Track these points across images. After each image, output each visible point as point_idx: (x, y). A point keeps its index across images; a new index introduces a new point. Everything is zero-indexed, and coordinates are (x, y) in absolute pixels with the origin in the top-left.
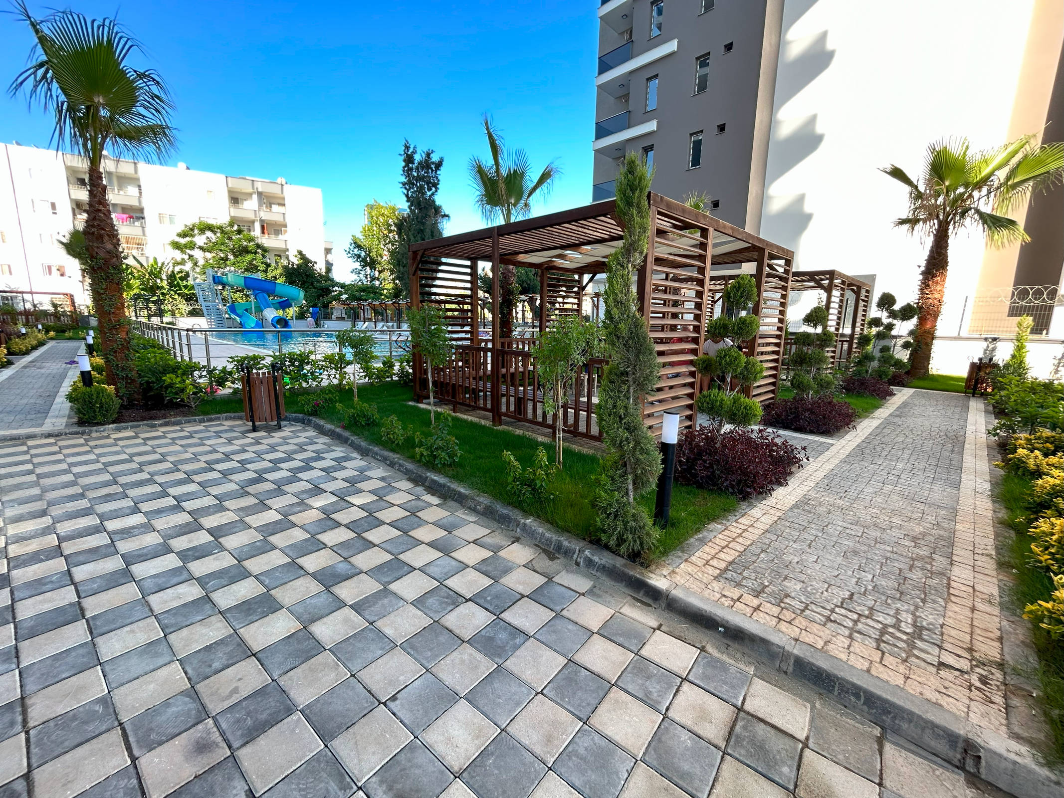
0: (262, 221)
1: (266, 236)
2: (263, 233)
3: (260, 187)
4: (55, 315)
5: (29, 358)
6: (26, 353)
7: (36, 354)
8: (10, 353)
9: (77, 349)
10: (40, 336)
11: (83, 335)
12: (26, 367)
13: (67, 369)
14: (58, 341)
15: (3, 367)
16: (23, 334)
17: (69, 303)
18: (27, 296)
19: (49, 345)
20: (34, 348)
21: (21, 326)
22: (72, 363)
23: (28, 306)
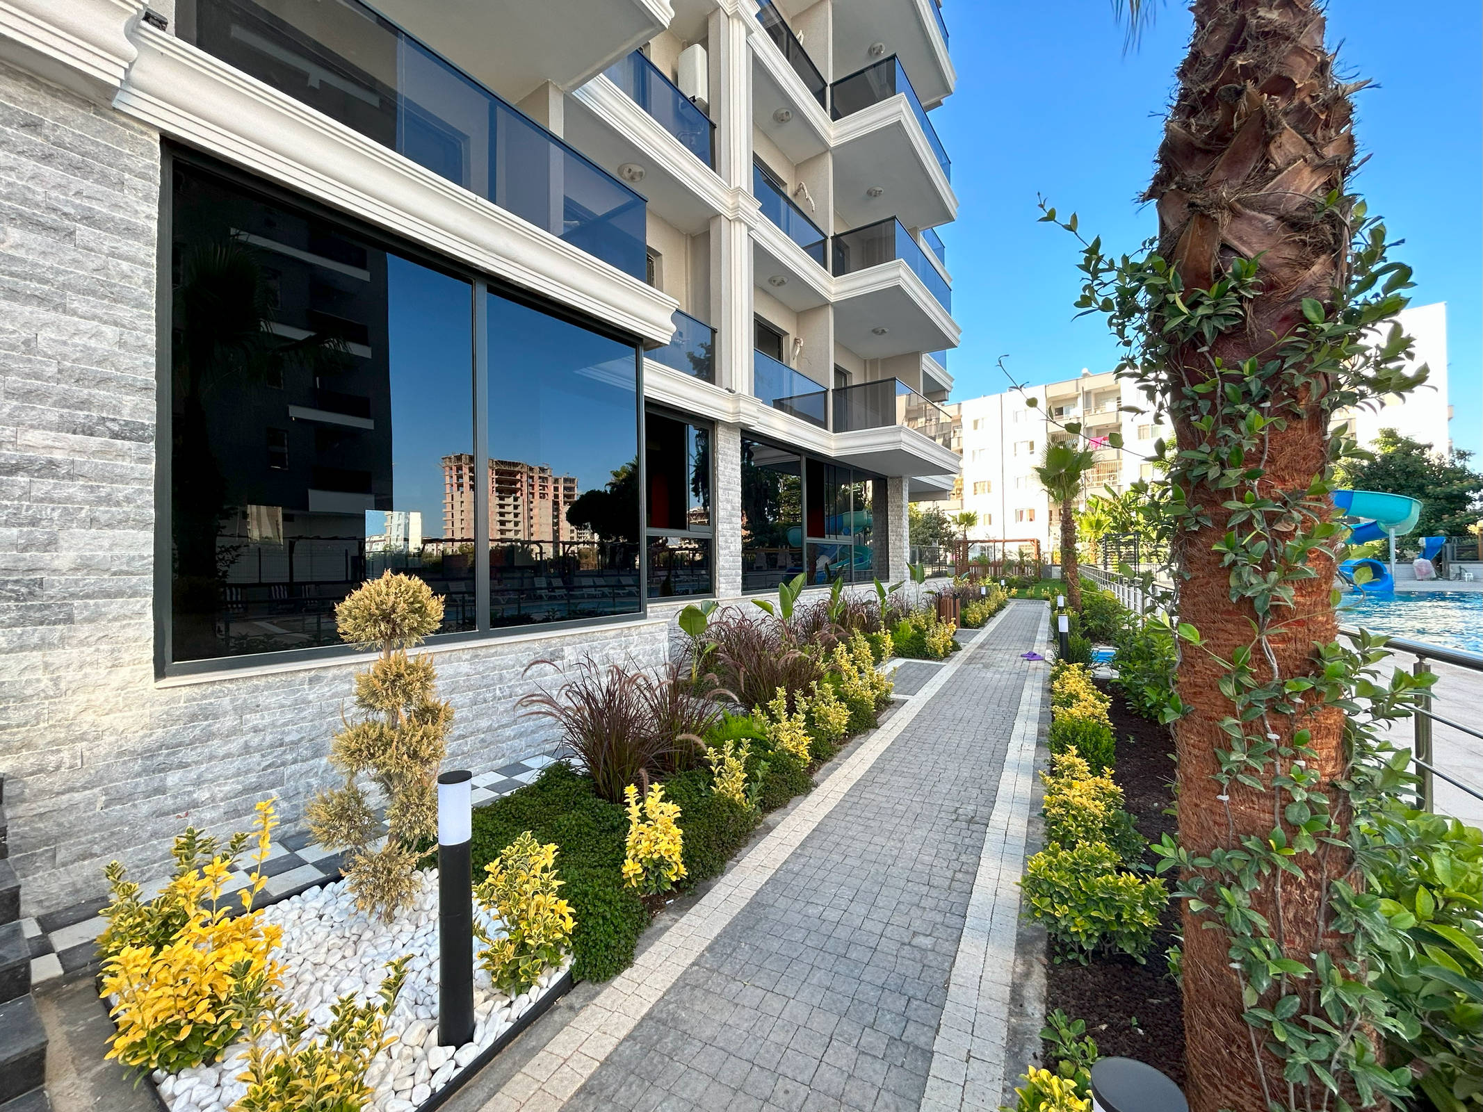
4: (1021, 566)
5: (982, 635)
6: (981, 625)
7: (991, 626)
8: (964, 624)
9: (1038, 619)
10: (1002, 595)
11: (1045, 593)
12: (971, 660)
13: (1022, 676)
14: (1019, 601)
15: (946, 656)
16: (983, 596)
17: (1033, 550)
18: (999, 545)
19: (1008, 609)
20: (992, 615)
21: (988, 580)
22: (1032, 656)
23: (999, 556)
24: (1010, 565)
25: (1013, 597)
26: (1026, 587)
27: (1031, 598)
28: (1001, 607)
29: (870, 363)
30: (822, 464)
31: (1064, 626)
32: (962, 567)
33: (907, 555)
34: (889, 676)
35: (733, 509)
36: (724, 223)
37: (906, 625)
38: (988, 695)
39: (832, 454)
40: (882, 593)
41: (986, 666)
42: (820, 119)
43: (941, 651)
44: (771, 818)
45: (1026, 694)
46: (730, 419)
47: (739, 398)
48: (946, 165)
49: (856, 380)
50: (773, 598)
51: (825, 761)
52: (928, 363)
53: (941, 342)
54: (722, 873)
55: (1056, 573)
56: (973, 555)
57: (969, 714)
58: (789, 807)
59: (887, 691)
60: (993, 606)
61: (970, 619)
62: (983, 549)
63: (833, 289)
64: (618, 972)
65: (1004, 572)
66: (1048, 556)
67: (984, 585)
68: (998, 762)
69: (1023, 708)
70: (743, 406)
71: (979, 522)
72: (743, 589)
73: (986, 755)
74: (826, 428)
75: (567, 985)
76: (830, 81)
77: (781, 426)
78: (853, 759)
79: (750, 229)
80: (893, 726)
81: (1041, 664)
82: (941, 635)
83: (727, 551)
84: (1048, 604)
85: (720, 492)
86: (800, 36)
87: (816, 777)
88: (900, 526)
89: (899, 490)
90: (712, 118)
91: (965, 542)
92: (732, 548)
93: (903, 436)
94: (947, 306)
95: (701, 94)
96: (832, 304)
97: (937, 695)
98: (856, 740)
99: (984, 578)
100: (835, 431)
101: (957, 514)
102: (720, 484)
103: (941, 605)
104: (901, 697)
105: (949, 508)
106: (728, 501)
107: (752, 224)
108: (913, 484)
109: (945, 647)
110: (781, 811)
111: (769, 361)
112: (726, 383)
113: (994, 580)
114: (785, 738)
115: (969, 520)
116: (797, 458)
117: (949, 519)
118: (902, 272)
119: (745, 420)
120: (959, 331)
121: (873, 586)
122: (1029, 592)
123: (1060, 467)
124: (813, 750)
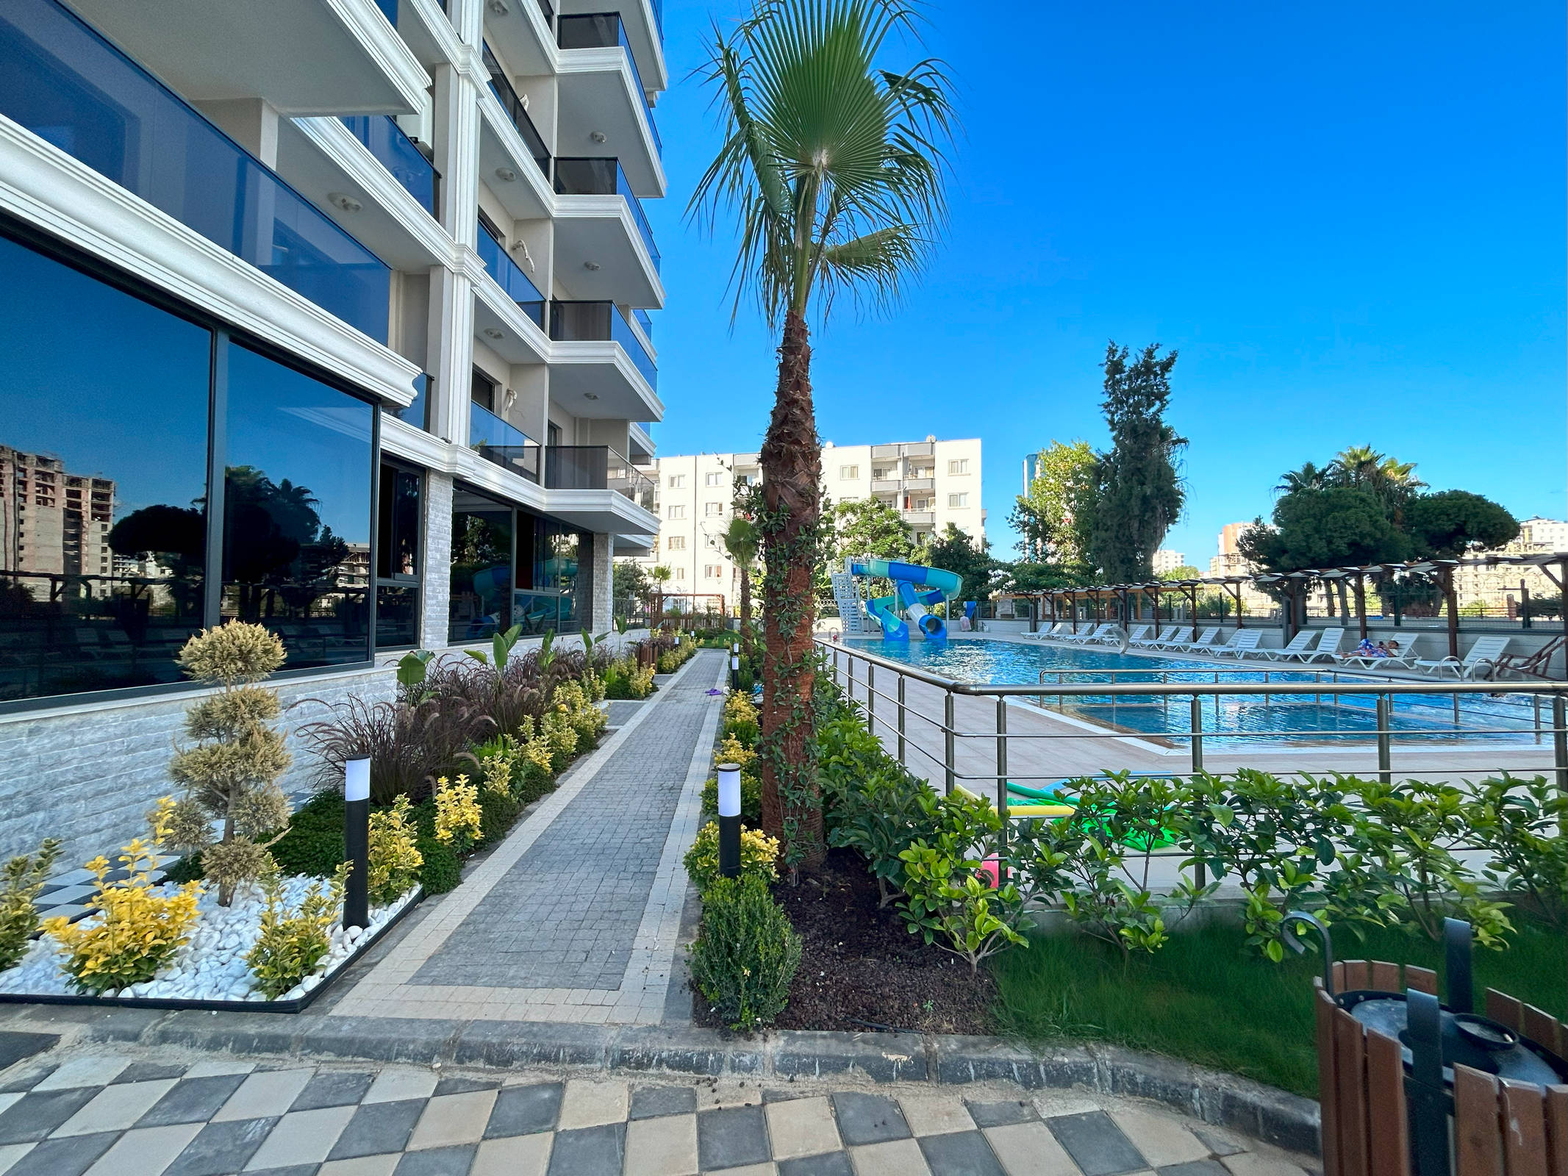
0: (906, 492)
1: (909, 509)
2: (906, 506)
3: (906, 451)
4: (708, 618)
5: (675, 679)
6: (674, 671)
7: (683, 671)
8: (660, 670)
9: (720, 664)
10: (691, 645)
11: (727, 643)
12: (667, 698)
13: (706, 706)
14: (705, 650)
15: (647, 696)
16: (676, 646)
17: (719, 605)
18: (690, 599)
19: (697, 656)
20: (683, 662)
21: (680, 631)
22: (713, 692)
23: (690, 609)
24: (700, 616)
25: (701, 647)
26: (711, 638)
27: (716, 647)
28: (691, 655)
29: (580, 423)
30: (534, 517)
31: (736, 666)
32: (656, 619)
33: (610, 607)
34: (604, 711)
35: (443, 557)
36: (447, 275)
37: (612, 671)
38: (680, 720)
39: (544, 509)
40: (588, 643)
41: (679, 701)
42: (543, 187)
43: (643, 692)
44: (529, 807)
45: (708, 717)
46: (444, 469)
47: (456, 449)
48: (656, 259)
49: (566, 440)
50: (487, 648)
51: (561, 772)
52: (634, 430)
53: (646, 415)
54: (504, 837)
55: (737, 625)
56: (666, 607)
57: (666, 734)
58: (541, 800)
59: (603, 723)
60: (685, 654)
61: (666, 665)
62: (676, 601)
63: (550, 351)
64: (455, 887)
65: (694, 625)
66: (731, 610)
67: (677, 636)
68: (688, 758)
69: (705, 726)
70: (460, 457)
71: (673, 576)
72: (450, 640)
73: (680, 755)
74: (538, 482)
75: (422, 897)
76: (554, 154)
77: (494, 478)
78: (583, 769)
79: (473, 285)
80: (608, 748)
81: (719, 697)
82: (642, 679)
83: (434, 602)
84: (728, 651)
85: (430, 541)
86: (525, 101)
87: (557, 782)
88: (604, 580)
89: (605, 547)
90: (436, 166)
91: (660, 595)
92: (440, 598)
93: (614, 500)
94: (654, 386)
95: (425, 138)
96: (548, 365)
97: (642, 724)
98: (582, 757)
99: (677, 629)
100: (547, 487)
101: (653, 566)
102: (430, 533)
103: (641, 653)
104: (613, 727)
105: (645, 563)
106: (437, 550)
107: (476, 281)
108: (617, 540)
109: (646, 688)
110: (536, 803)
111: (484, 412)
112: (442, 433)
113: (685, 632)
114: (532, 754)
115: (663, 574)
116: (508, 509)
117: (645, 571)
118: (616, 352)
119: (460, 471)
120: (663, 408)
121: (580, 637)
122: (715, 642)
123: (739, 536)
124: (553, 763)
